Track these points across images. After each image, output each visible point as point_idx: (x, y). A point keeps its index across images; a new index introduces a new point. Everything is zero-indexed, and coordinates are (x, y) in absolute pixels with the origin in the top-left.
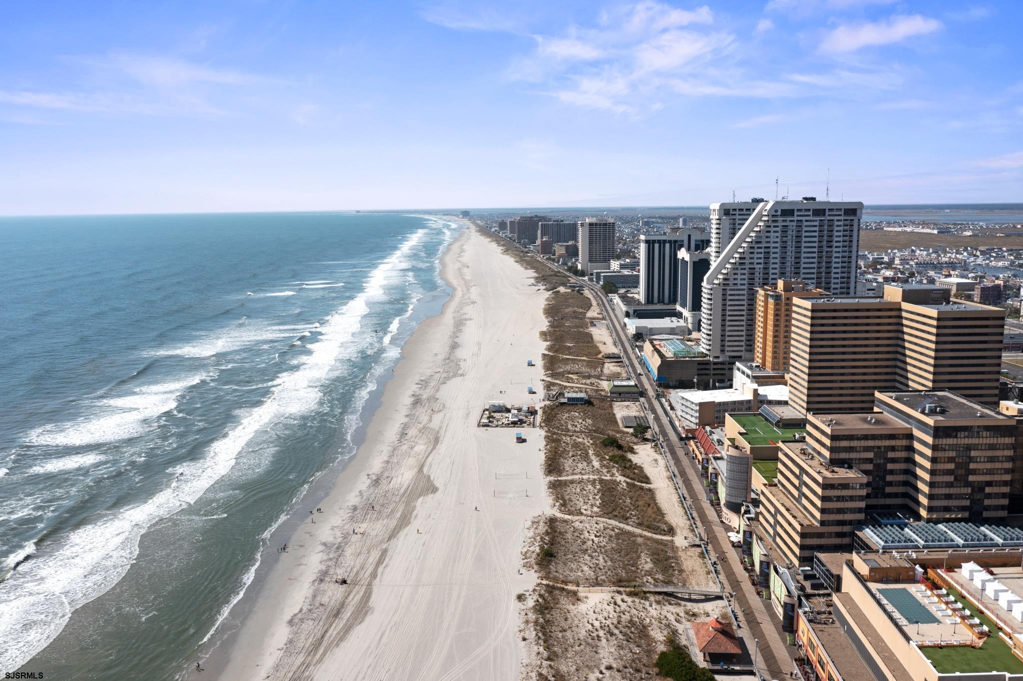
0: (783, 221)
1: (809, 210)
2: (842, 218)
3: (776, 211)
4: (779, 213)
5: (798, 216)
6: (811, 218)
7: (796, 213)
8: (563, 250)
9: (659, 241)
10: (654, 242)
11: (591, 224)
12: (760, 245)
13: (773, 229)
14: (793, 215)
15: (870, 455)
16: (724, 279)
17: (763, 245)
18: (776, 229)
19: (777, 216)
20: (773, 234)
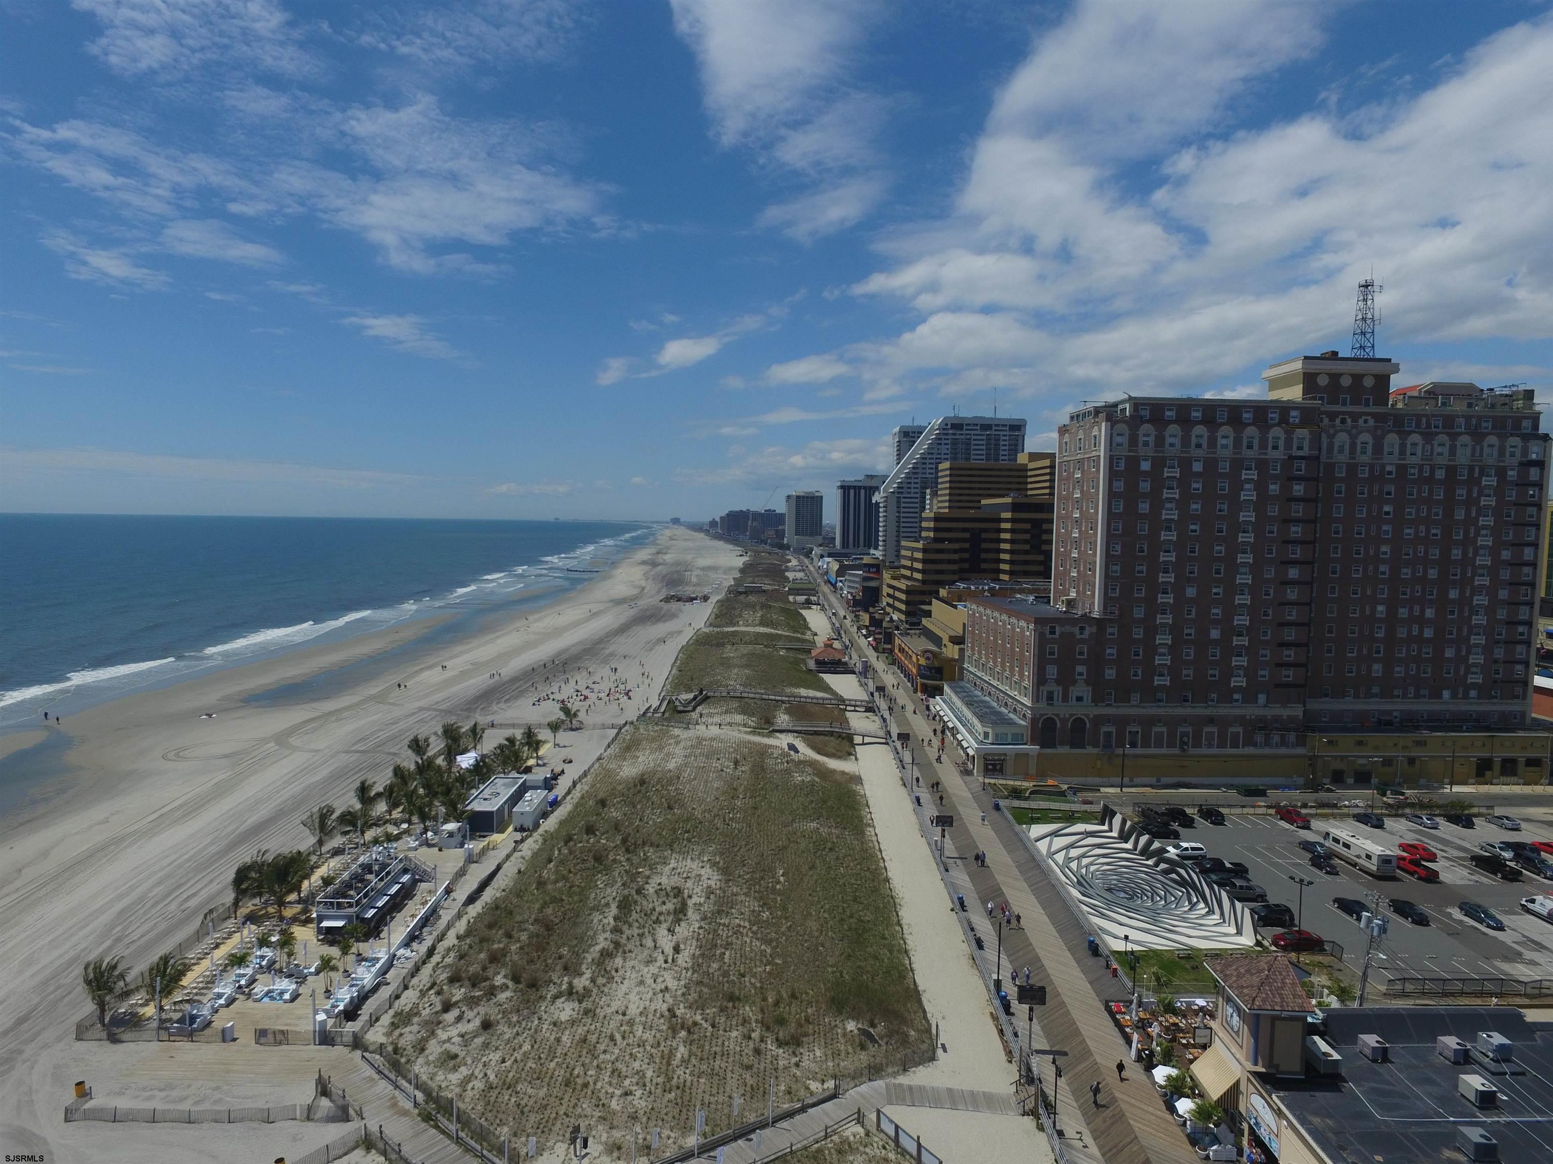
0: (954, 434)
1: (977, 425)
2: (1007, 433)
3: (947, 425)
4: (949, 426)
5: (967, 430)
6: (978, 432)
7: (965, 428)
8: (771, 533)
9: (854, 487)
10: (849, 487)
11: (798, 497)
12: (931, 456)
13: (944, 442)
14: (962, 429)
15: (967, 535)
16: (898, 488)
17: (935, 456)
18: (946, 442)
19: (947, 429)
20: (943, 446)
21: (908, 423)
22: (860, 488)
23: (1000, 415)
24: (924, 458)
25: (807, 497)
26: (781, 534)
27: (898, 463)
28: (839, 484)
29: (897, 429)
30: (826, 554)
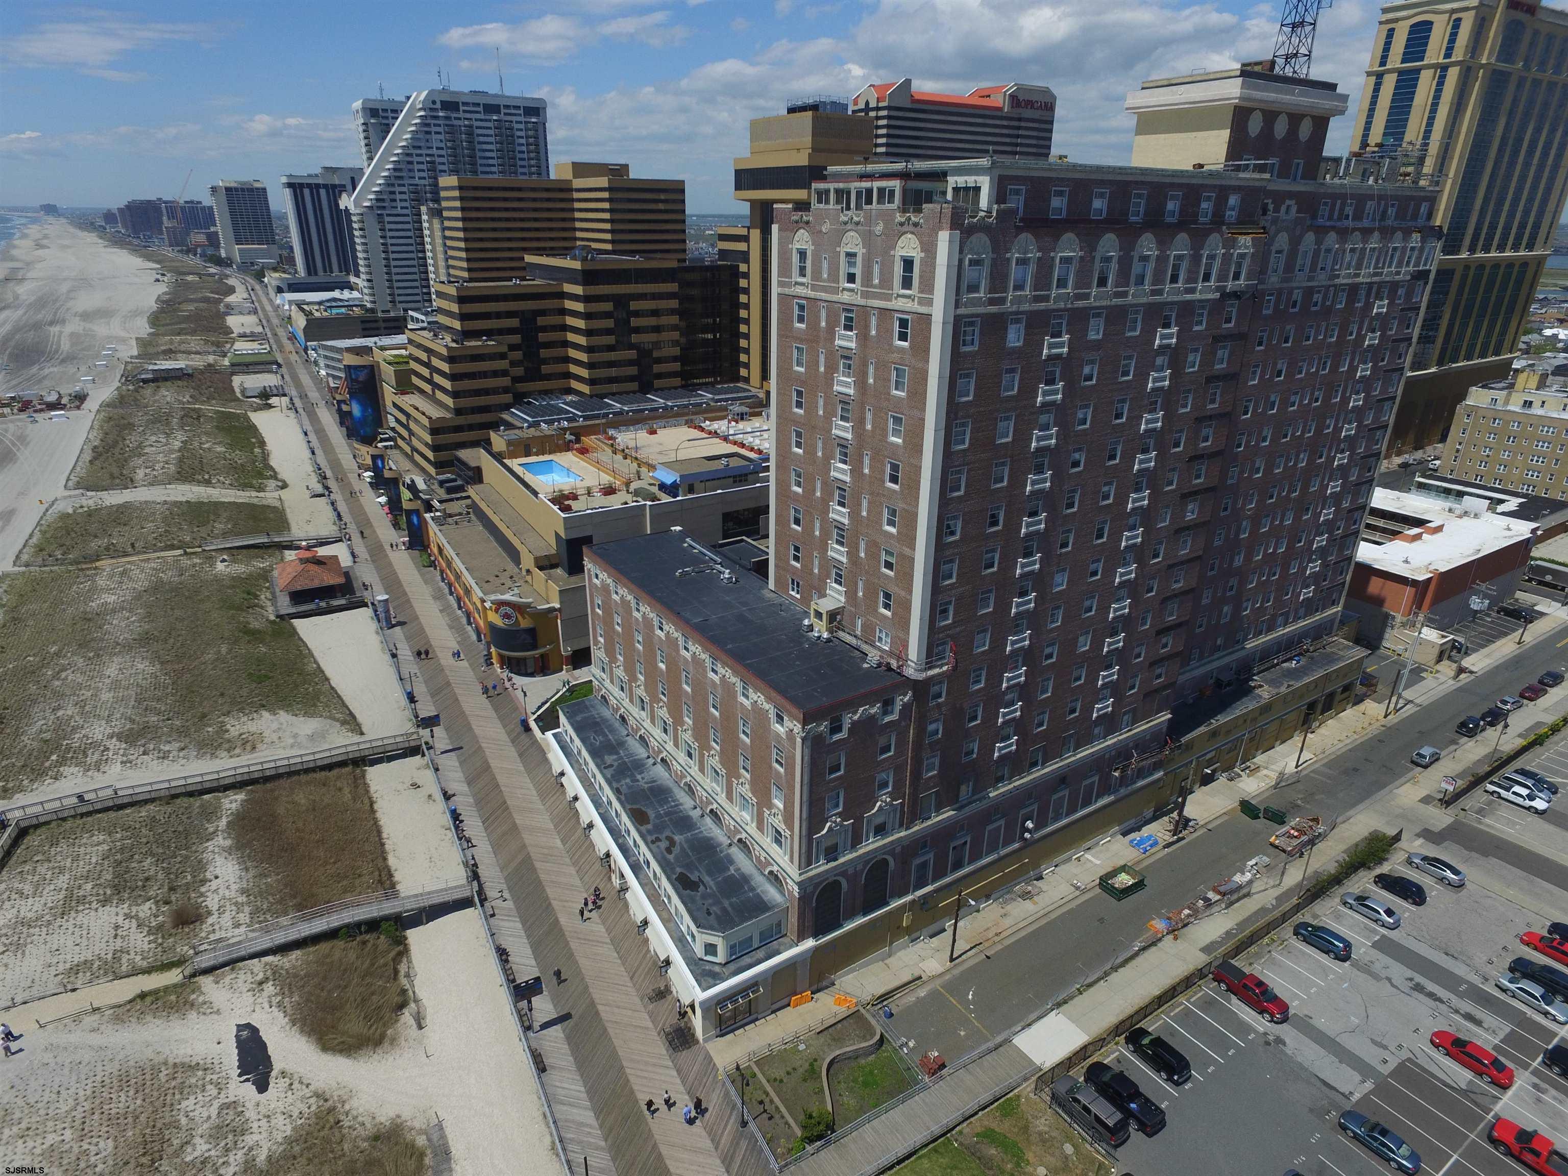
0: (446, 118)
1: (478, 105)
2: (522, 119)
3: (434, 102)
4: (438, 106)
5: (464, 111)
6: (482, 116)
7: (462, 108)
8: (201, 238)
9: (309, 186)
10: (301, 186)
11: (228, 189)
12: (419, 152)
13: (434, 129)
14: (458, 110)
15: (514, 322)
16: (377, 200)
17: (424, 152)
18: (438, 129)
19: (436, 110)
20: (434, 136)
21: (374, 95)
22: (318, 186)
23: (508, 92)
24: (408, 155)
25: (243, 190)
26: (213, 240)
27: (371, 159)
28: (284, 180)
29: (358, 104)
30: (285, 287)
